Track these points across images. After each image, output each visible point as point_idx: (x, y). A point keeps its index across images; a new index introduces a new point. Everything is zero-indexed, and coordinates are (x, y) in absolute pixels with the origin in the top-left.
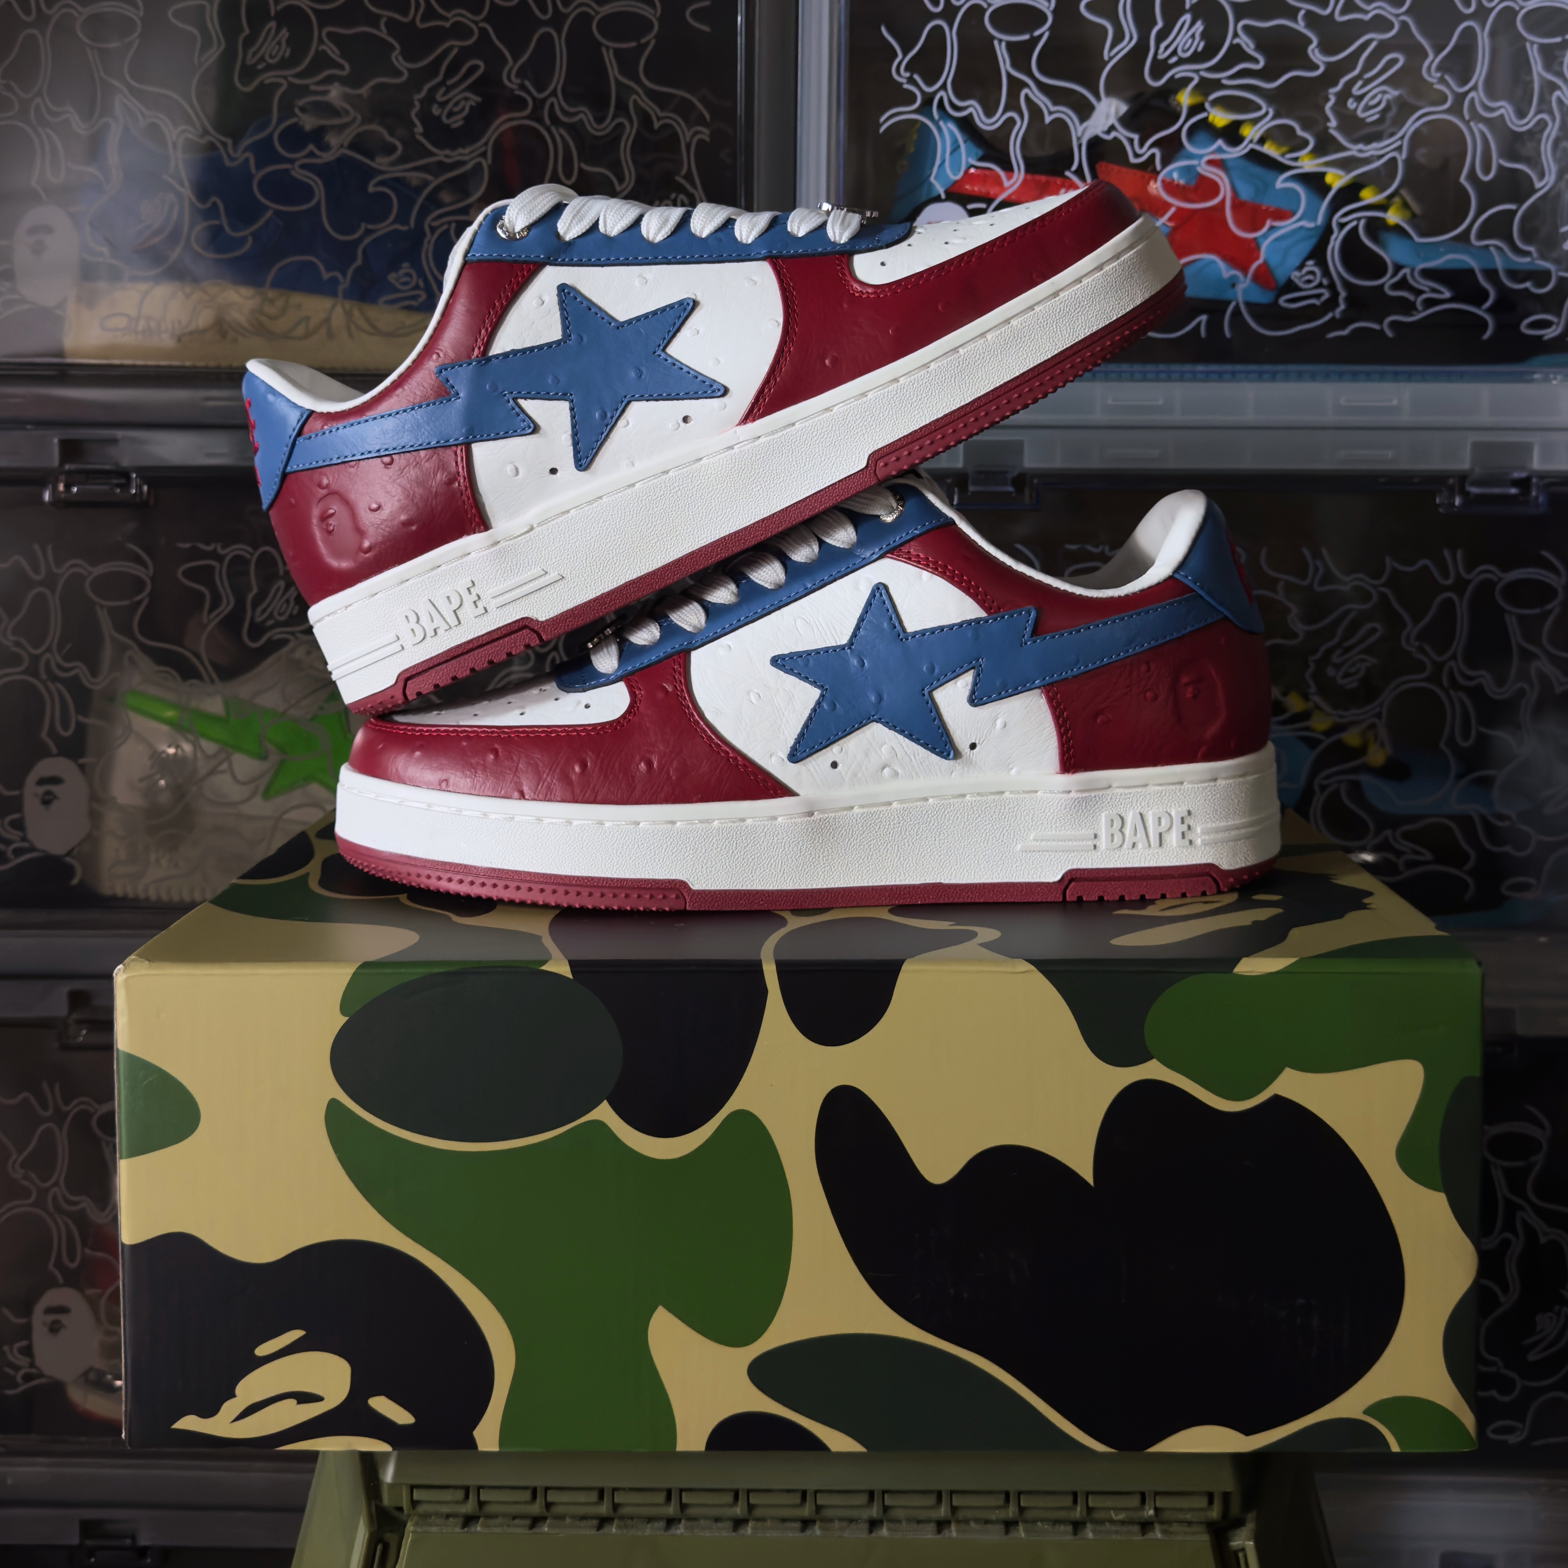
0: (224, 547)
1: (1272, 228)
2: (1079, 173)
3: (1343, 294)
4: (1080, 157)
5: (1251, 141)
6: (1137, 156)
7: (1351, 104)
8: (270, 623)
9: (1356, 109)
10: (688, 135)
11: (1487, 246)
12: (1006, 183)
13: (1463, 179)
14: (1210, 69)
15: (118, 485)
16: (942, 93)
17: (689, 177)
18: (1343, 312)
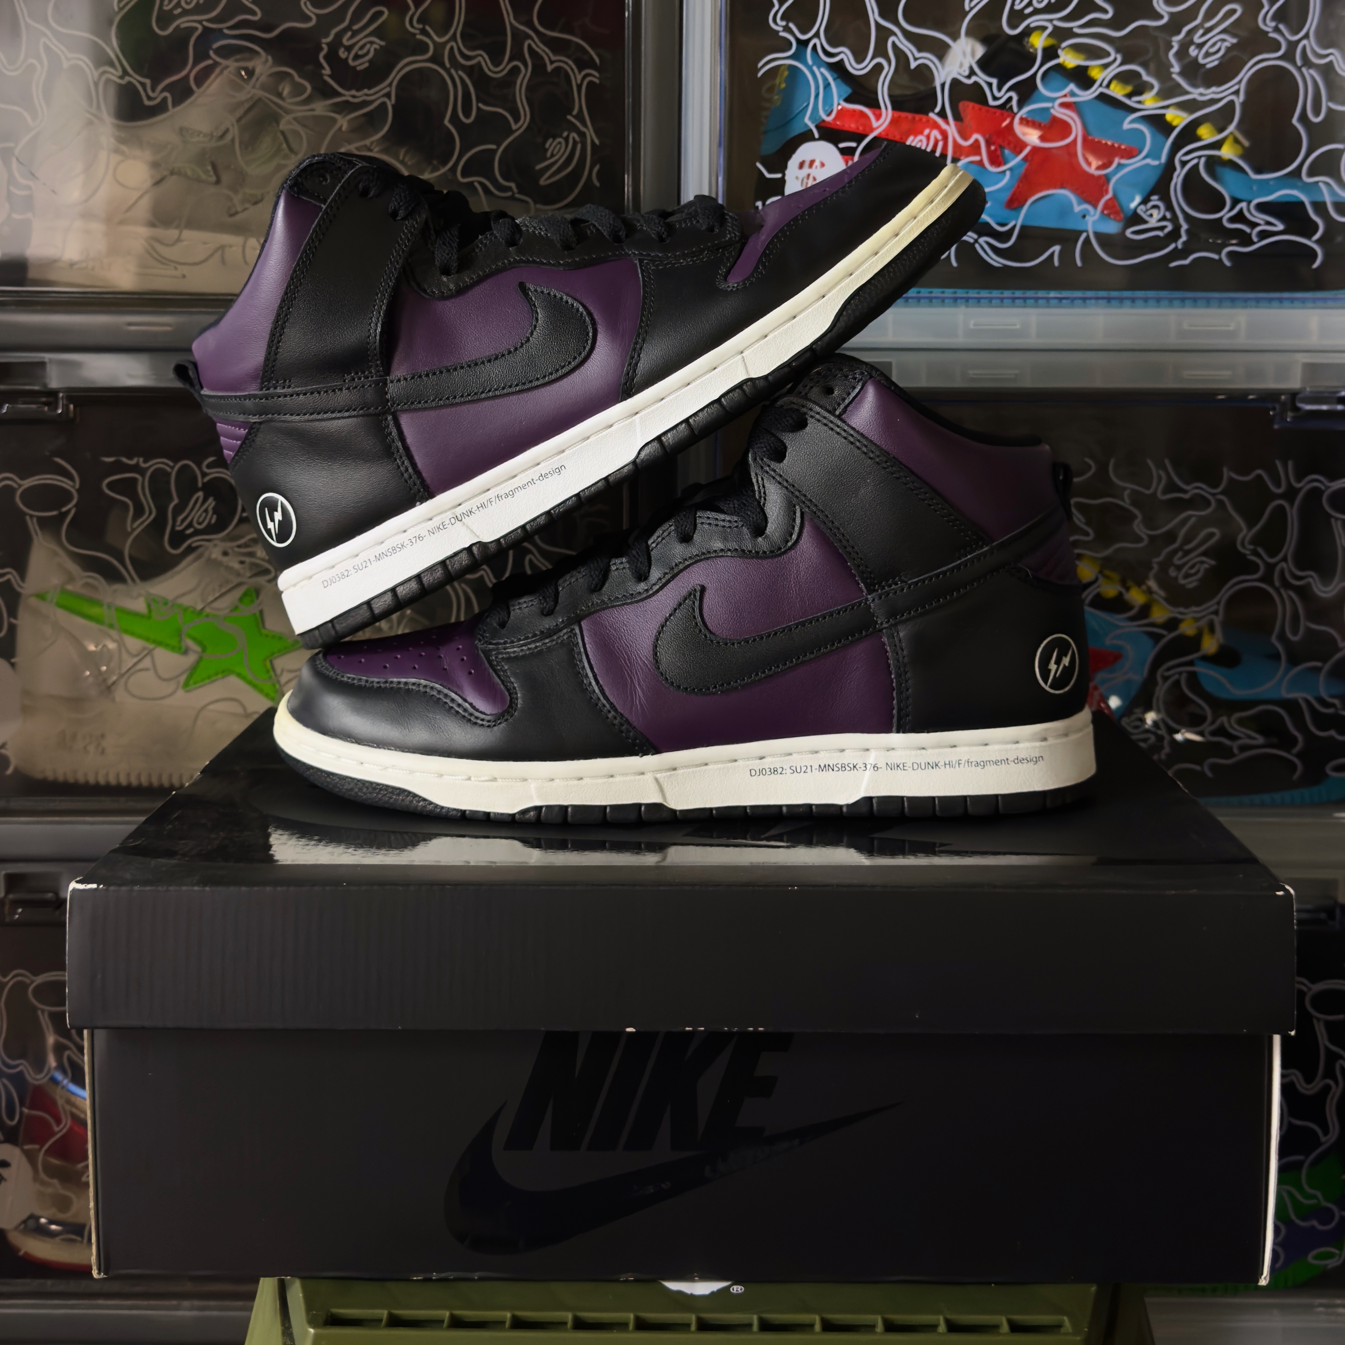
0: (145, 462)
1: (1120, 166)
2: (942, 114)
3: (1185, 226)
4: (943, 99)
5: (1101, 85)
6: (995, 98)
7: (1193, 51)
8: (190, 531)
9: (1197, 56)
10: (579, 78)
11: (1317, 183)
12: (875, 124)
13: (1295, 121)
14: (1063, 19)
15: (46, 404)
16: (815, 41)
17: (580, 117)
18: (1184, 243)
